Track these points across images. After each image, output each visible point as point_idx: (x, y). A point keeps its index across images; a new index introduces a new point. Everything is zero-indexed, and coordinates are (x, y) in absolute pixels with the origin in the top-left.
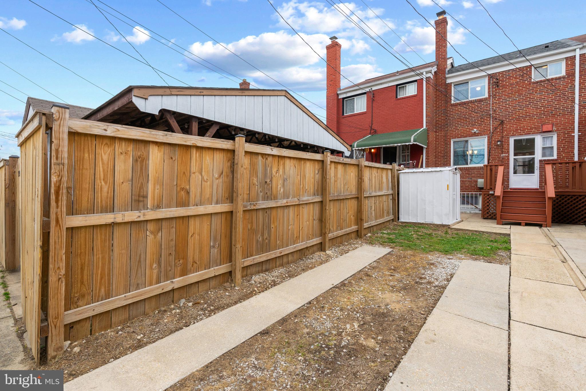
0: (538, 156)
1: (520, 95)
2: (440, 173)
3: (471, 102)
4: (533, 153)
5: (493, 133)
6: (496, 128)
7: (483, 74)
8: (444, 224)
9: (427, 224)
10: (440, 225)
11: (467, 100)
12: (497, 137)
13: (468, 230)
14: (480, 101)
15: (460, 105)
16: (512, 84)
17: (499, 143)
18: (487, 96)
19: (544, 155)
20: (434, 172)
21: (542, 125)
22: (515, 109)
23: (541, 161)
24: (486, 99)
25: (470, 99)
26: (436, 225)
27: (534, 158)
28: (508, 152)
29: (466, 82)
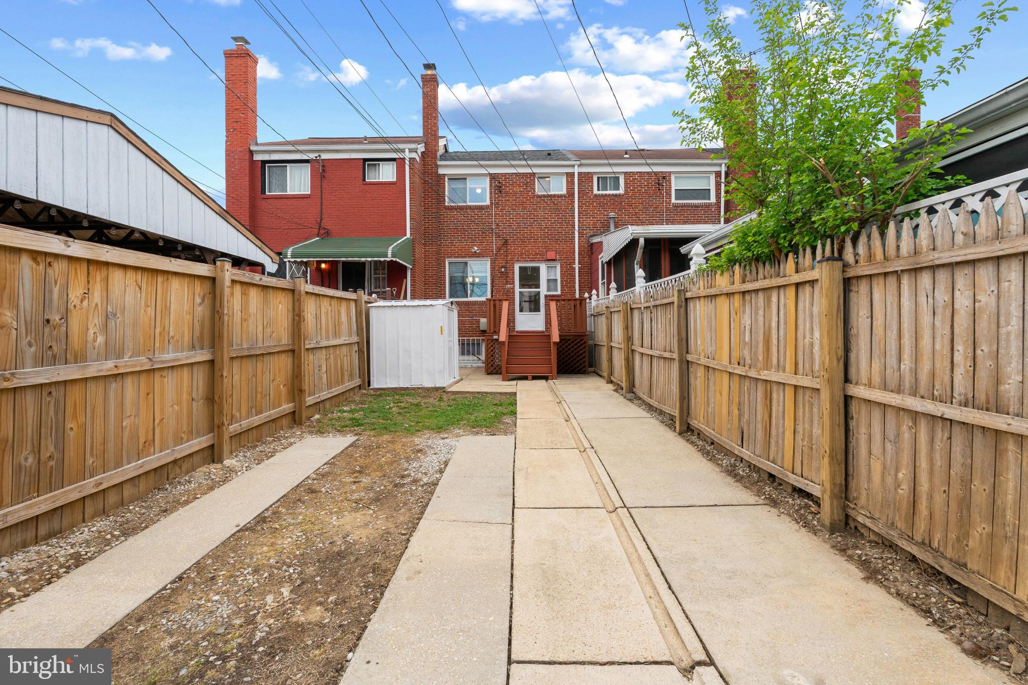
0: (543, 290)
1: (525, 208)
2: (430, 309)
3: (470, 207)
4: (538, 286)
5: (496, 254)
6: (499, 249)
7: (483, 171)
8: (437, 386)
9: (414, 389)
10: (432, 388)
11: (465, 204)
12: (500, 262)
13: (468, 392)
14: (481, 208)
15: (456, 209)
16: (516, 193)
17: (503, 270)
18: (488, 203)
19: (549, 290)
20: (422, 307)
21: (546, 251)
22: (519, 227)
23: (546, 296)
24: (487, 207)
25: (469, 204)
26: (426, 388)
27: (539, 292)
28: (513, 283)
29: (463, 178)
